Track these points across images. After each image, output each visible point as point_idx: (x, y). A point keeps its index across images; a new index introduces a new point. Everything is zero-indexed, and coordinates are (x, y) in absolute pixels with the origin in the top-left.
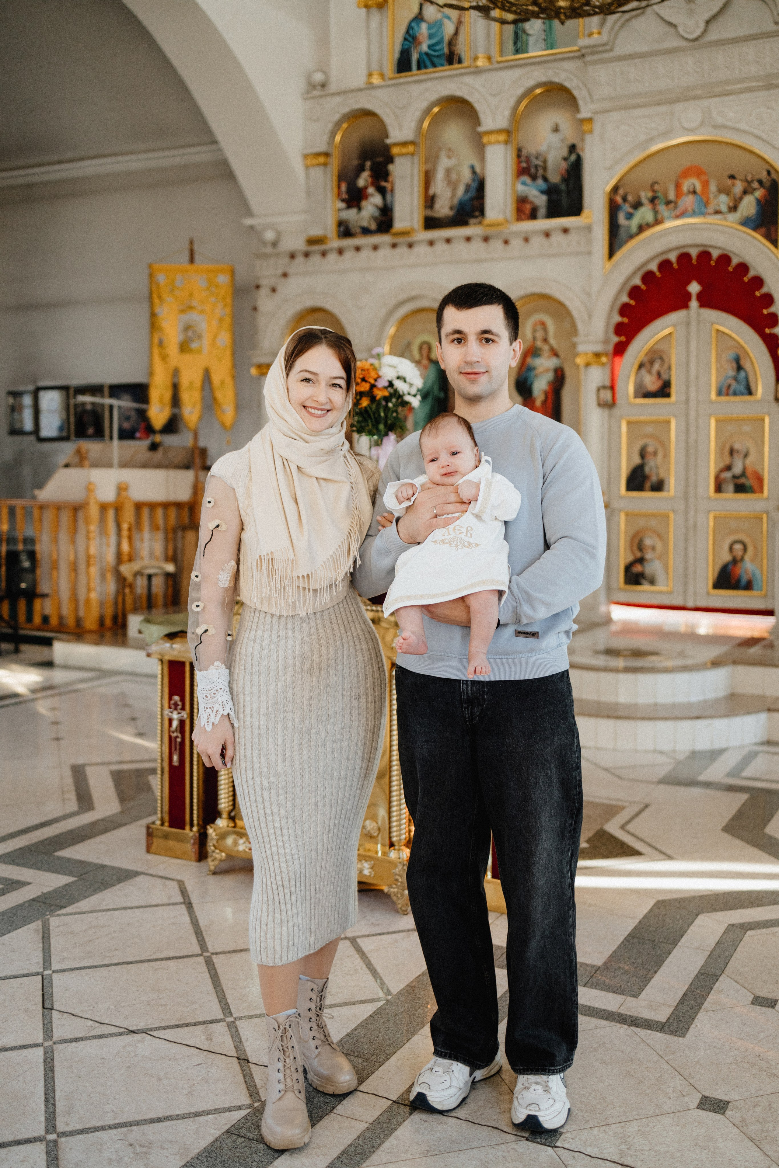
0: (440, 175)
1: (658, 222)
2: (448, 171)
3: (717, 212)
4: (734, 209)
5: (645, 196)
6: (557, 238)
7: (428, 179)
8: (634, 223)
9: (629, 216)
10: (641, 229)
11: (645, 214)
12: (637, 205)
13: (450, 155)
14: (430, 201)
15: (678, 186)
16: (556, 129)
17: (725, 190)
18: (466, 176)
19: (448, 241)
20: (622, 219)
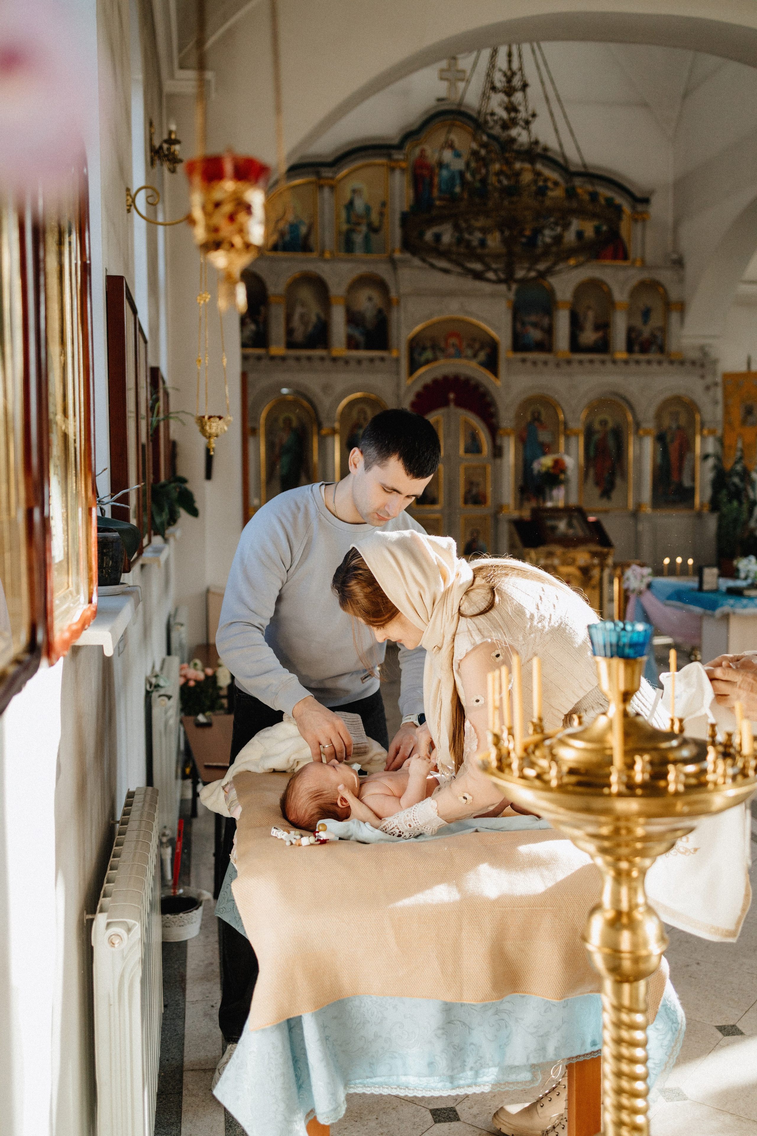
0: (296, 317)
1: (435, 359)
2: (302, 316)
3: (466, 357)
4: (475, 356)
5: (428, 344)
6: (378, 363)
7: (289, 318)
8: (423, 358)
9: (420, 354)
10: (427, 362)
11: (428, 354)
12: (424, 349)
13: (303, 305)
14: (290, 332)
15: (446, 340)
16: (370, 299)
17: (470, 346)
18: (314, 319)
19: (309, 358)
20: (416, 356)
